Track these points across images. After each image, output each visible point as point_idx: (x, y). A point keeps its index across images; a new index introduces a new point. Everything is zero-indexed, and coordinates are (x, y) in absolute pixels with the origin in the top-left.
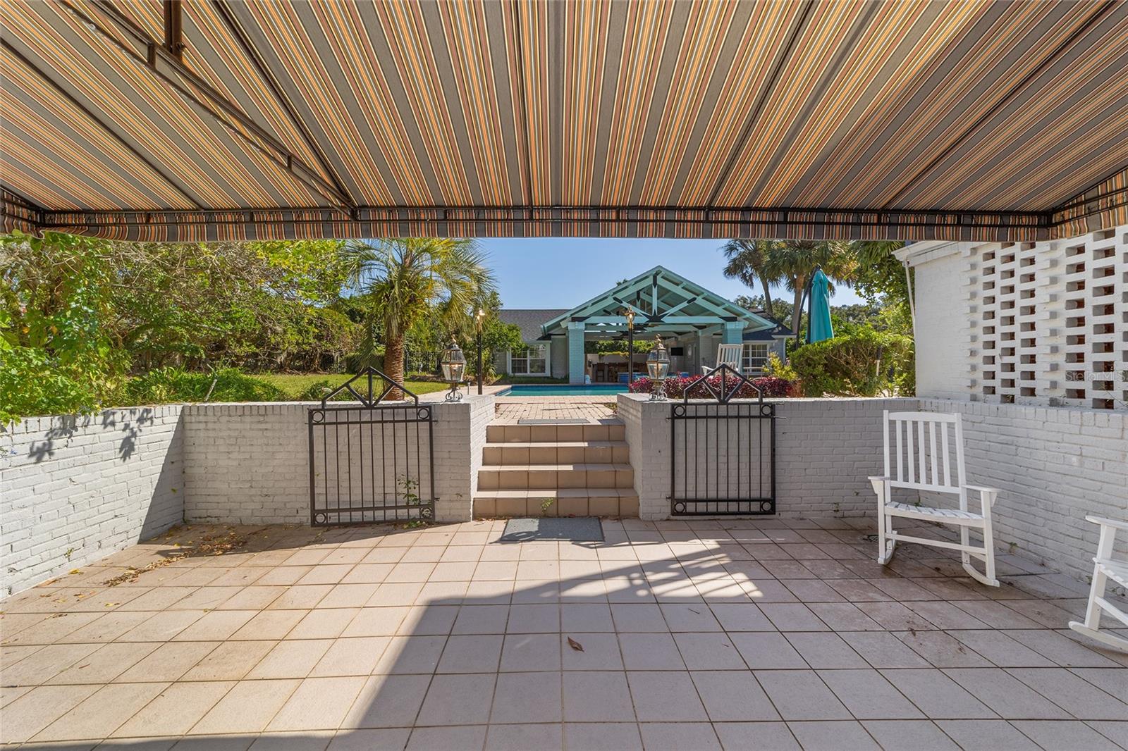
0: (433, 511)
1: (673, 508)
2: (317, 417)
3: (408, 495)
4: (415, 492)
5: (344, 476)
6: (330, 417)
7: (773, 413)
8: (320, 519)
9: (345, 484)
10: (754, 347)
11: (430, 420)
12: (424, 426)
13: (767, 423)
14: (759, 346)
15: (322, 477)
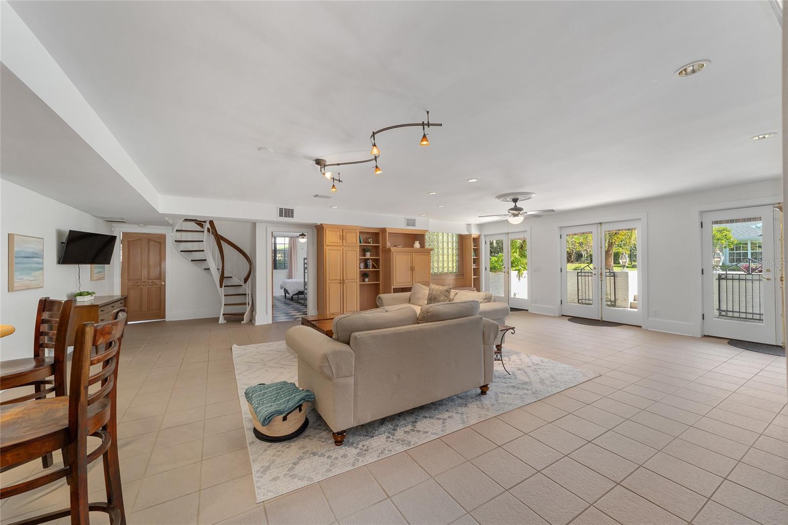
0: (615, 303)
1: (720, 313)
2: (580, 274)
3: (607, 298)
4: (609, 297)
5: (587, 291)
6: (583, 274)
8: (580, 301)
9: (587, 293)
11: (614, 276)
12: (612, 278)
15: (581, 289)
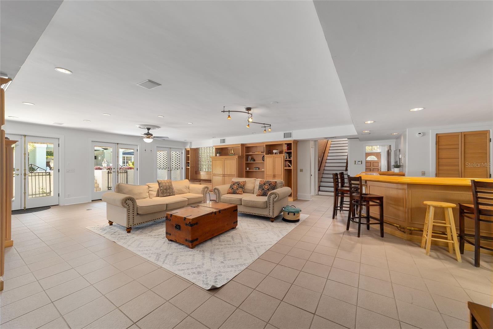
7: (127, 172)
10: (127, 157)
13: (126, 174)
14: (129, 157)
